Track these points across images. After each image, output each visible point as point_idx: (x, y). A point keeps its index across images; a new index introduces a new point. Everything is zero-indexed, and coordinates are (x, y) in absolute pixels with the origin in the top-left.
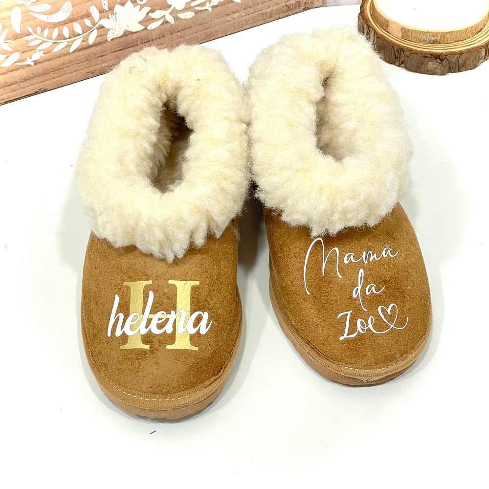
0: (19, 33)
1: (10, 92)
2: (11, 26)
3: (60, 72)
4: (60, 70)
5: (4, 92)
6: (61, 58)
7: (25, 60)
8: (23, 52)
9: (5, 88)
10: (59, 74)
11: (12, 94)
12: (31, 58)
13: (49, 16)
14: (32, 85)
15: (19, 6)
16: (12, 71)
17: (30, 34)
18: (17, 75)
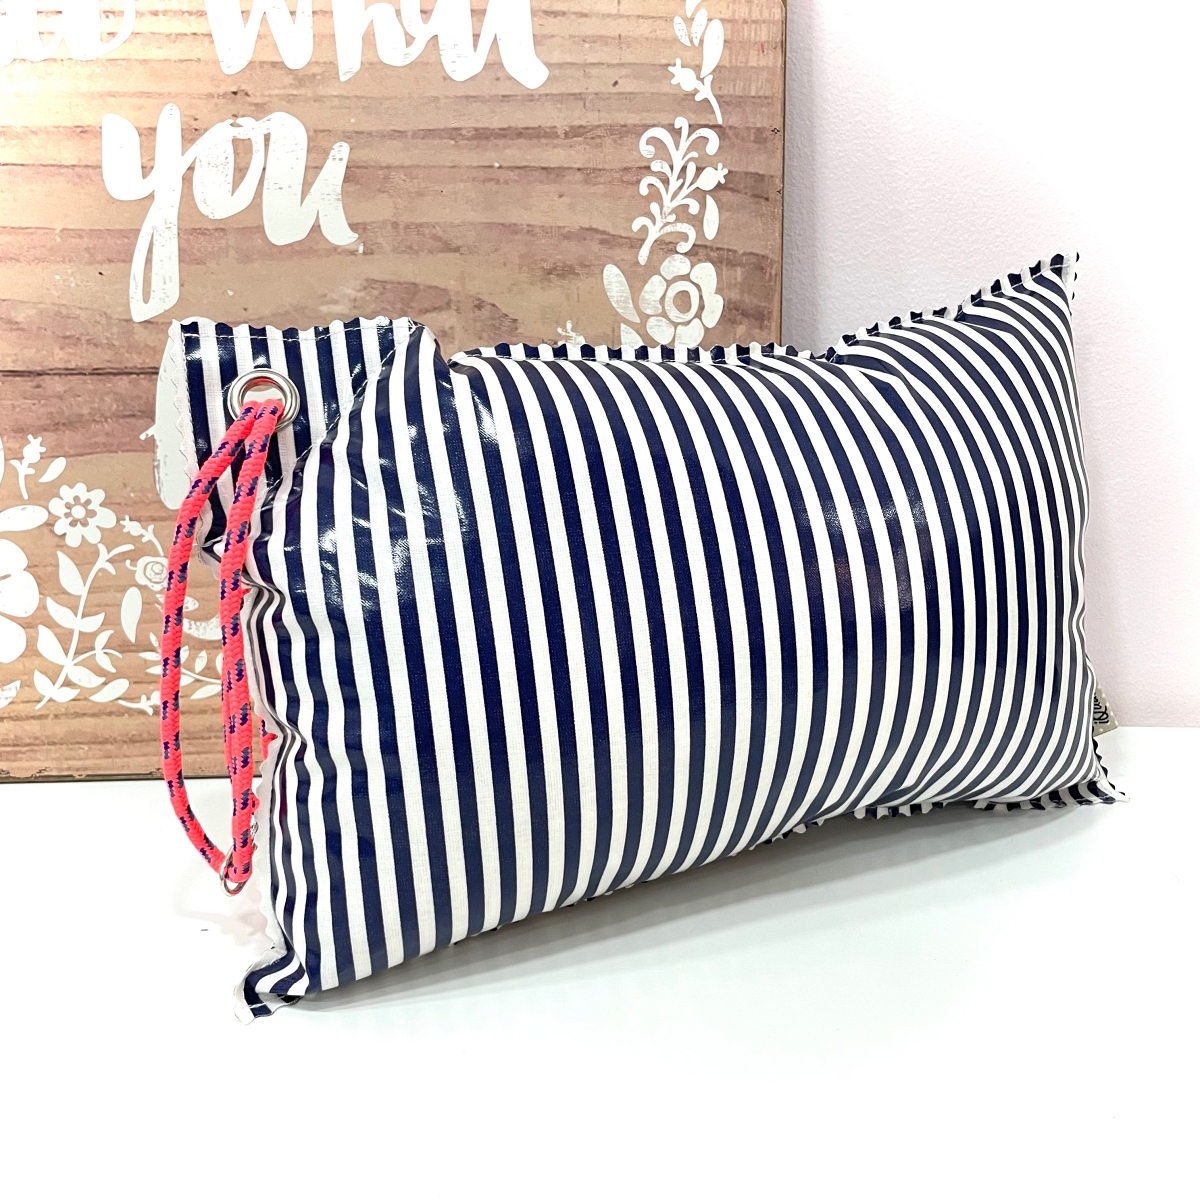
0: (133, 639)
1: (100, 758)
2: (120, 624)
3: (203, 744)
4: (202, 741)
5: (90, 754)
6: (206, 716)
7: (137, 699)
8: (135, 683)
9: (93, 746)
10: (199, 749)
11: (104, 762)
12: (148, 699)
13: (193, 622)
14: (145, 755)
15: (140, 587)
16: (110, 714)
17: (153, 650)
18: (119, 725)
